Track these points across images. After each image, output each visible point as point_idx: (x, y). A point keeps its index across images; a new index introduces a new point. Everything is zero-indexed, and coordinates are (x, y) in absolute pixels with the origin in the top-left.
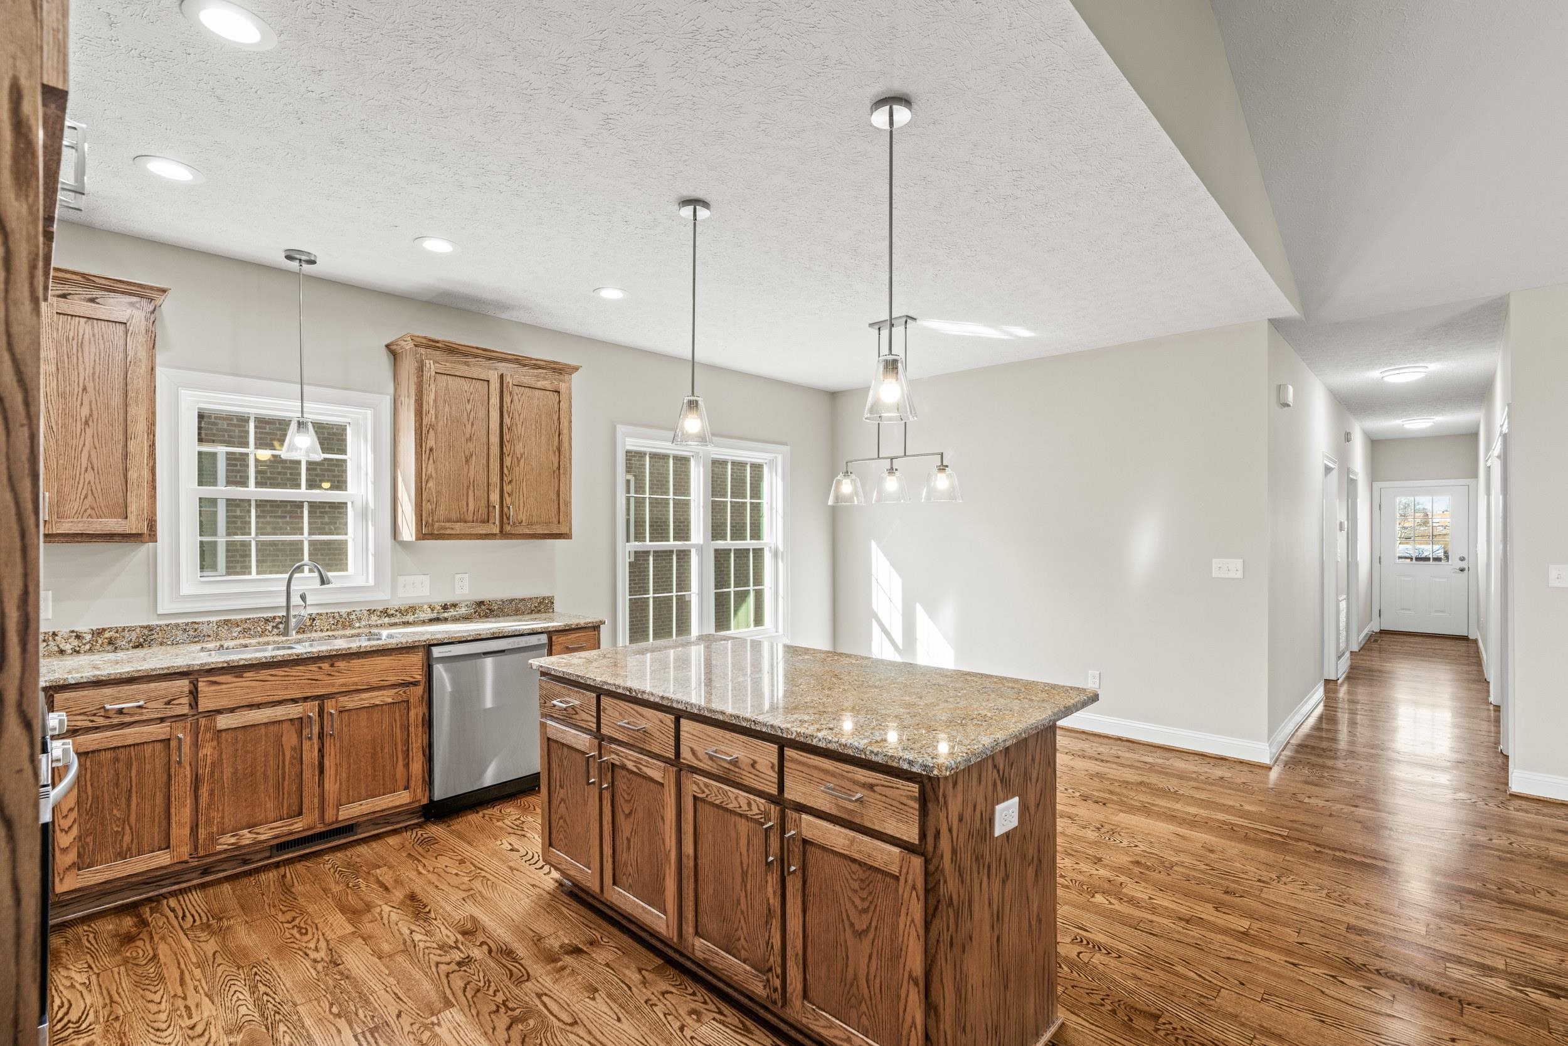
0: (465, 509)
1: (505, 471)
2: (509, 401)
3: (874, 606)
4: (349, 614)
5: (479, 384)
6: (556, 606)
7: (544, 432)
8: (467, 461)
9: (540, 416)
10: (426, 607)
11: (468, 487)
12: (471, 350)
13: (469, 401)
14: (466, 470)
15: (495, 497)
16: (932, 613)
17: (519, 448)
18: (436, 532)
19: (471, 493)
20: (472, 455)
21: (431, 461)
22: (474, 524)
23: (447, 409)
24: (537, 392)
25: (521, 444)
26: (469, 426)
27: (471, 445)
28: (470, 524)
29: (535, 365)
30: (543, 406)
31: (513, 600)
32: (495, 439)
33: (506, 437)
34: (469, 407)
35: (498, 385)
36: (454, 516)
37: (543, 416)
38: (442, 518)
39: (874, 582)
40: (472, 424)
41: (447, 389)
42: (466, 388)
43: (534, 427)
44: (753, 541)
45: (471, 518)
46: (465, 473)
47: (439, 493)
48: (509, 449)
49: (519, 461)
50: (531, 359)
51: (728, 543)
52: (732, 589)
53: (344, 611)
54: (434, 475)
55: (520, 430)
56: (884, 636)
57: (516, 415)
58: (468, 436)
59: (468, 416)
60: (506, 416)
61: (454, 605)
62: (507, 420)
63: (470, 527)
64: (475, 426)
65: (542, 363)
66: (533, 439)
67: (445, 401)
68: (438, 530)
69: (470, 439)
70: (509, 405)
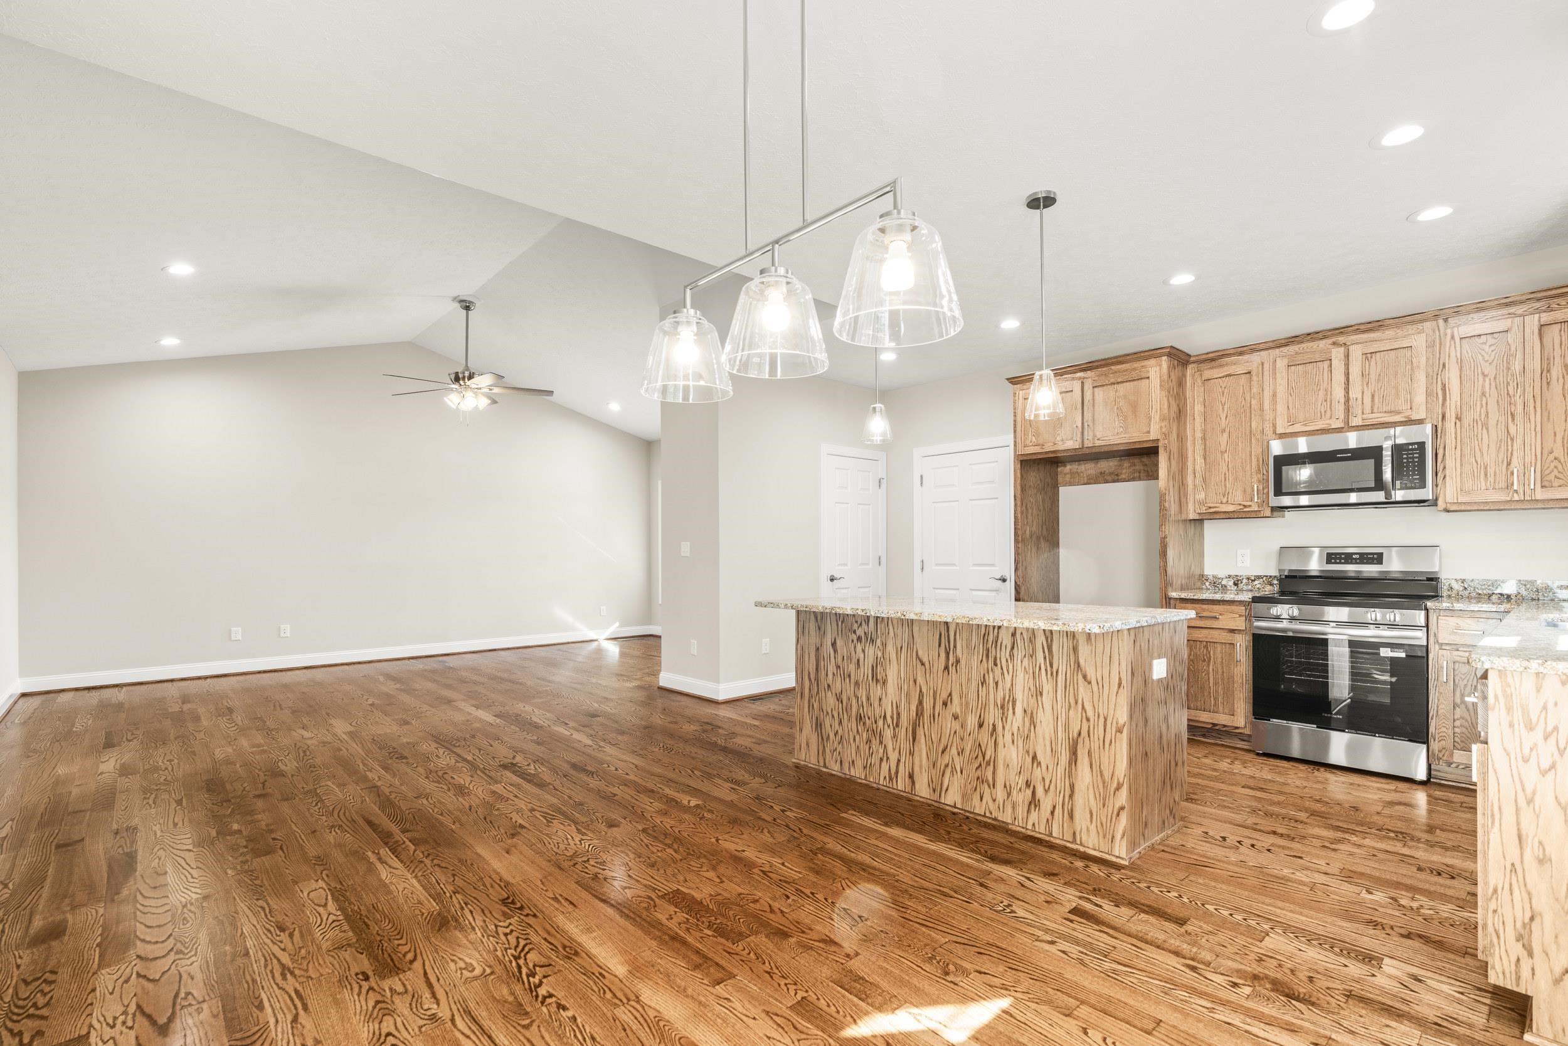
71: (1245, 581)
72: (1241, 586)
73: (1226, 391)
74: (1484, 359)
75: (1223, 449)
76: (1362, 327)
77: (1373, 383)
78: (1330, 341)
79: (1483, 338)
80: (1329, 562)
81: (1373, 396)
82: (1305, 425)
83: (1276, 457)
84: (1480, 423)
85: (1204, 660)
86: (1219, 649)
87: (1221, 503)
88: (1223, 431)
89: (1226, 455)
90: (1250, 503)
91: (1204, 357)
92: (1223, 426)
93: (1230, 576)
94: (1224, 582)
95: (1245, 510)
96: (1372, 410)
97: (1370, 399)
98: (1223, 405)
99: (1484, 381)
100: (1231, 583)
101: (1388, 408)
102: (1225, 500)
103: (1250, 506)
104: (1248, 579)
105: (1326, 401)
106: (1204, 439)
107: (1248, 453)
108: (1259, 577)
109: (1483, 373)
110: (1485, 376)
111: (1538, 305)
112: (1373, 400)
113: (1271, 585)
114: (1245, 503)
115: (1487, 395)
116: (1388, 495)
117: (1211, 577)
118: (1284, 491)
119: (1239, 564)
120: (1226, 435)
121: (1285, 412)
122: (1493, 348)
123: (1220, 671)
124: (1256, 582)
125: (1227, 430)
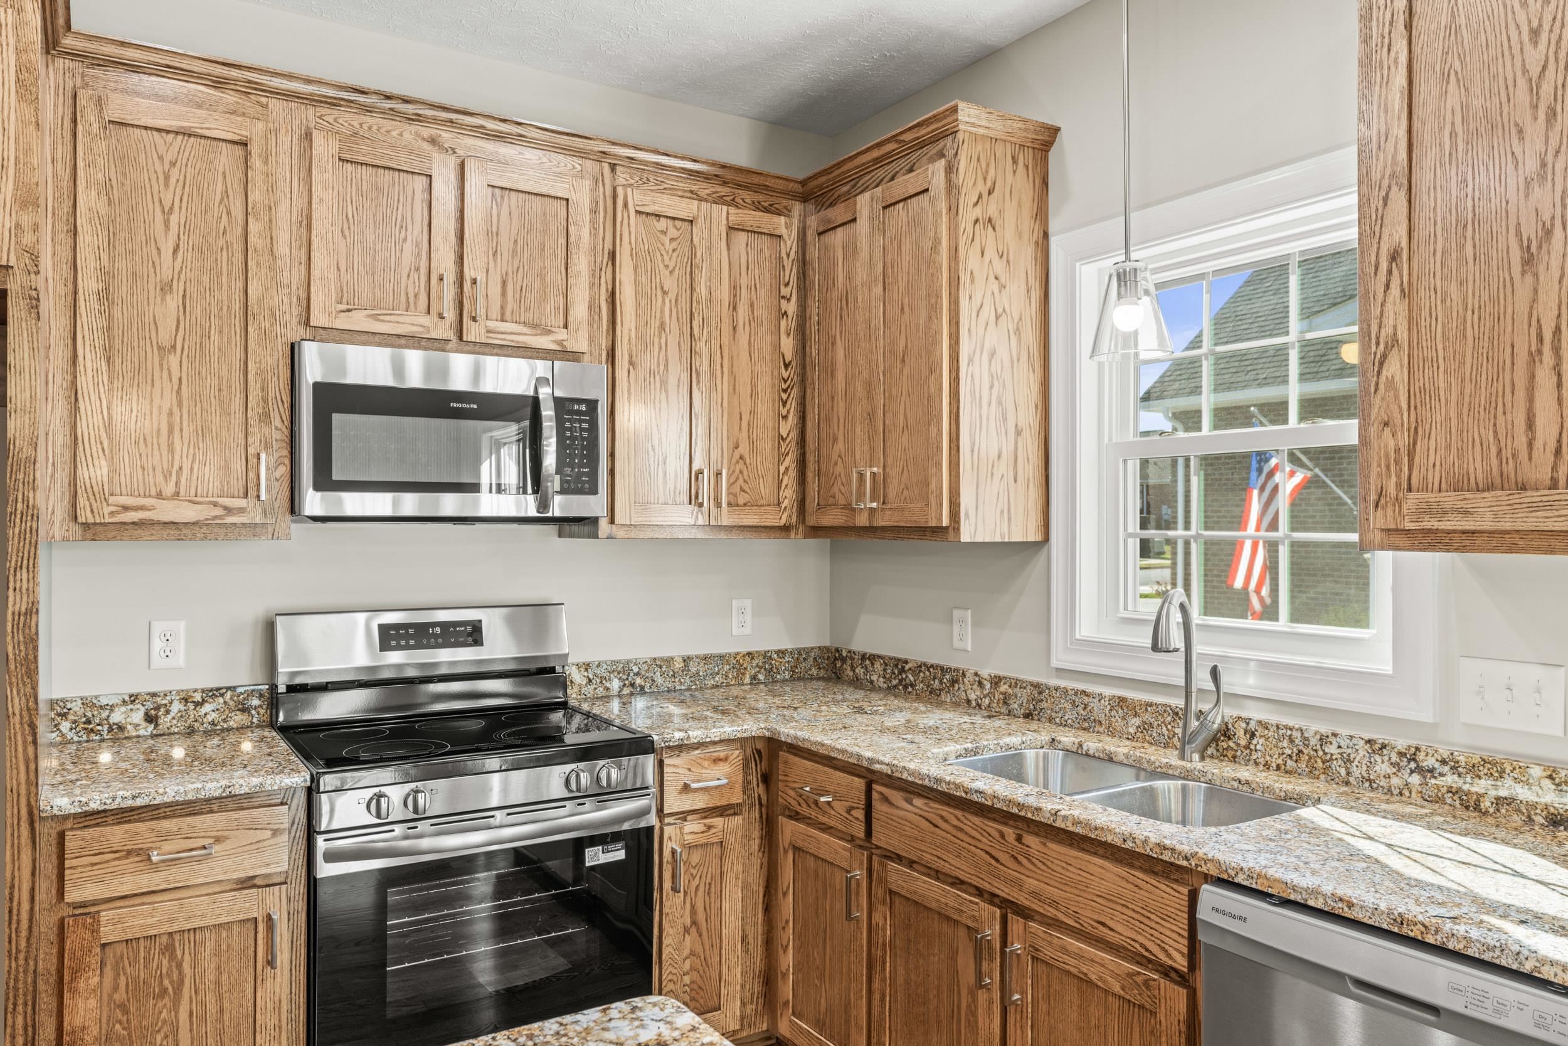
0: (1521, 440)
4: (1323, 740)
8: (1529, 261)
11: (1534, 357)
13: (1535, 33)
14: (1524, 290)
18: (1409, 525)
20: (1549, 233)
21: (1395, 290)
22: (1555, 495)
23: (1453, 98)
27: (1546, 200)
28: (1537, 496)
34: (1535, 57)
36: (1477, 469)
38: (1434, 477)
40: (1552, 114)
41: (1453, 30)
45: (1546, 473)
46: (1522, 307)
47: (1419, 396)
53: (1316, 727)
54: (1403, 335)
59: (1534, 90)
63: (1533, 508)
67: (1445, 77)
68: (1421, 516)
71: (176, 707)
72: (165, 721)
73: (175, 174)
74: (663, 261)
75: (165, 337)
76: (491, 125)
77: (505, 255)
78: (427, 132)
79: (663, 224)
80: (385, 646)
81: (504, 283)
82: (375, 317)
83: (317, 386)
84: (657, 378)
85: (164, 991)
86: (210, 945)
87: (160, 496)
88: (166, 288)
89: (174, 360)
90: (241, 503)
91: (110, 49)
92: (166, 273)
93: (134, 698)
94: (117, 717)
95: (230, 520)
96: (503, 314)
97: (499, 289)
98: (168, 213)
99: (664, 301)
100: (138, 716)
101: (529, 317)
102: (169, 490)
103: (242, 510)
104: (186, 700)
105: (417, 269)
106: (105, 296)
107: (237, 365)
108: (214, 693)
109: (662, 288)
110: (665, 293)
111: (723, 191)
112: (504, 294)
113: (245, 710)
114: (227, 502)
115: (667, 330)
116: (543, 505)
117: (77, 707)
118: (336, 476)
119: (158, 661)
120: (173, 302)
121: (333, 275)
122: (674, 245)
123: (212, 1009)
124: (207, 708)
125: (177, 286)
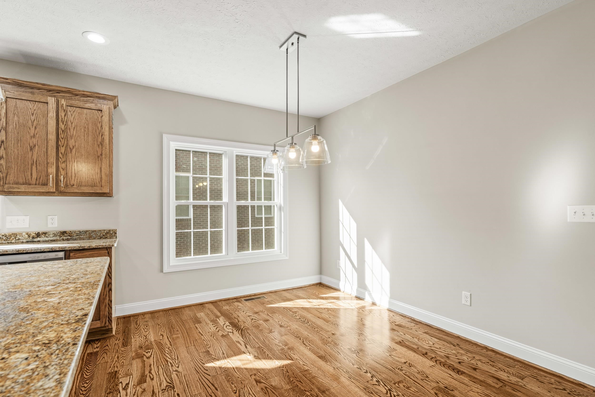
0: (30, 177)
1: (60, 155)
2: (63, 114)
3: (341, 239)
5: (40, 105)
6: (117, 235)
7: (90, 133)
8: (31, 149)
9: (88, 125)
10: (24, 234)
11: (32, 165)
12: (37, 85)
13: (33, 114)
14: (30, 154)
15: (52, 170)
16: (374, 246)
17: (72, 143)
18: (5, 190)
19: (34, 167)
20: (35, 146)
22: (36, 186)
23: (16, 118)
24: (85, 111)
25: (73, 140)
26: (33, 129)
27: (35, 141)
28: (33, 186)
29: (84, 95)
30: (90, 118)
31: (87, 231)
32: (52, 137)
33: (61, 136)
34: (33, 118)
35: (55, 106)
36: (21, 181)
37: (90, 125)
39: (341, 226)
40: (36, 128)
42: (31, 107)
43: (83, 130)
44: (265, 201)
45: (34, 182)
46: (30, 156)
47: (8, 168)
48: (63, 142)
49: (71, 150)
50: (79, 91)
51: (249, 202)
52: (250, 228)
54: (5, 156)
55: (72, 132)
56: (347, 258)
57: (69, 123)
58: (32, 134)
59: (32, 123)
60: (61, 124)
61: (45, 233)
62: (62, 126)
63: (33, 188)
64: (37, 129)
65: (88, 93)
66: (83, 137)
67: (14, 114)
68: (8, 189)
69: (34, 136)
70: (63, 117)
